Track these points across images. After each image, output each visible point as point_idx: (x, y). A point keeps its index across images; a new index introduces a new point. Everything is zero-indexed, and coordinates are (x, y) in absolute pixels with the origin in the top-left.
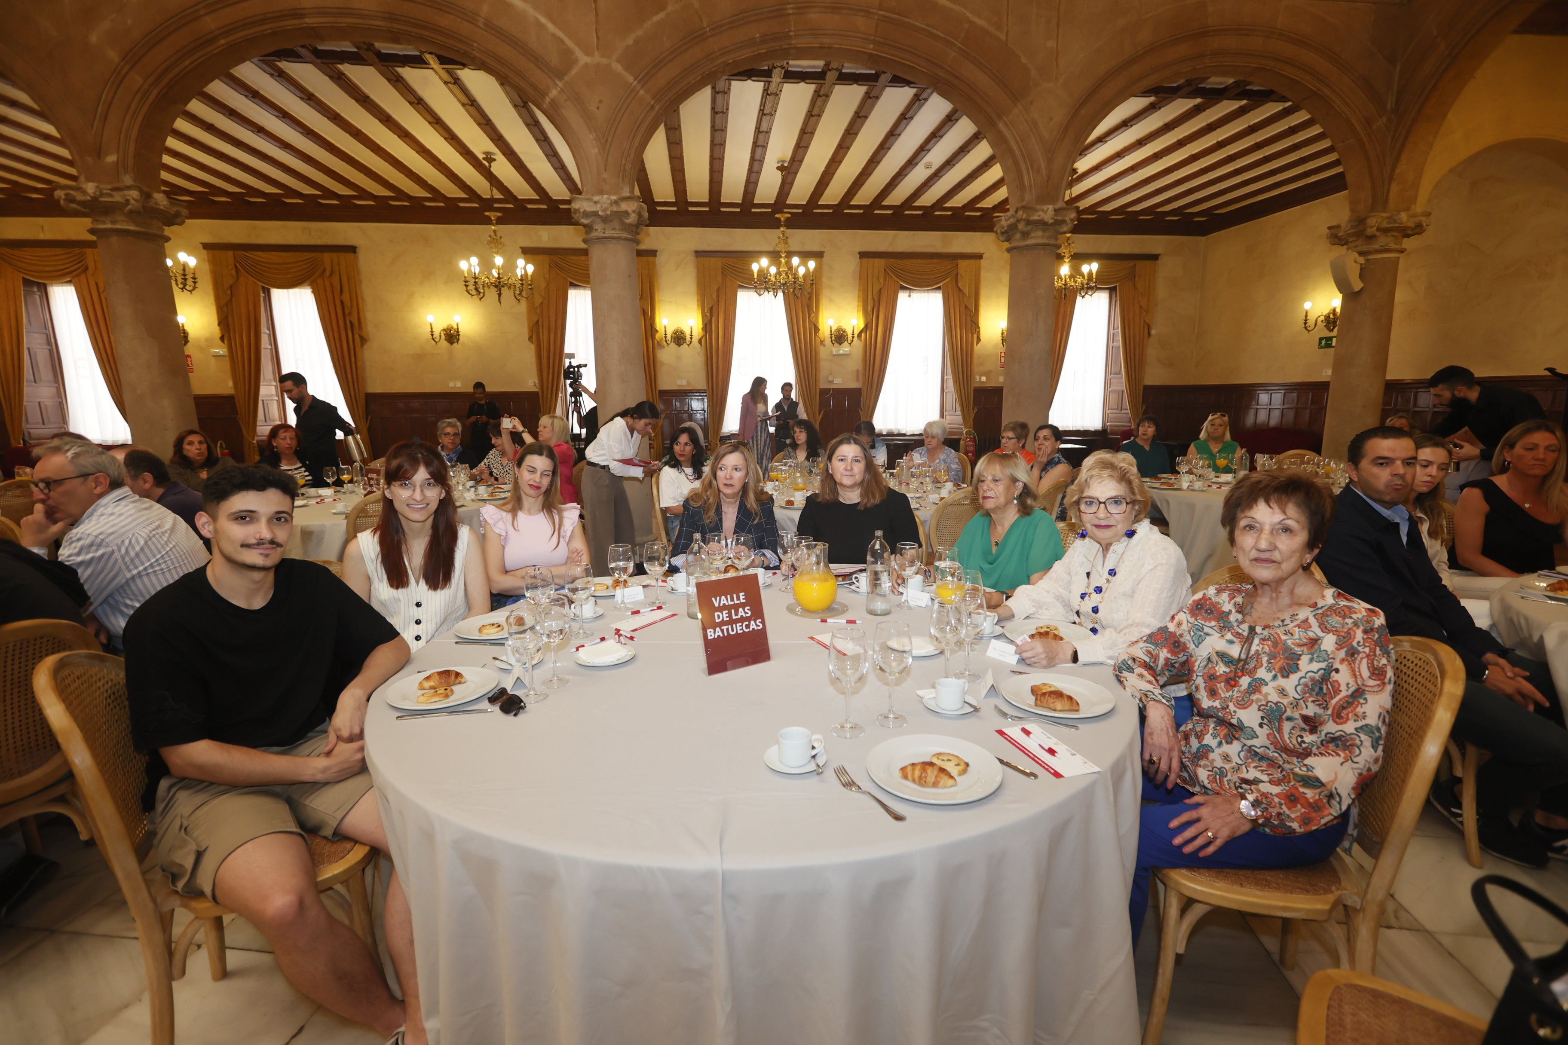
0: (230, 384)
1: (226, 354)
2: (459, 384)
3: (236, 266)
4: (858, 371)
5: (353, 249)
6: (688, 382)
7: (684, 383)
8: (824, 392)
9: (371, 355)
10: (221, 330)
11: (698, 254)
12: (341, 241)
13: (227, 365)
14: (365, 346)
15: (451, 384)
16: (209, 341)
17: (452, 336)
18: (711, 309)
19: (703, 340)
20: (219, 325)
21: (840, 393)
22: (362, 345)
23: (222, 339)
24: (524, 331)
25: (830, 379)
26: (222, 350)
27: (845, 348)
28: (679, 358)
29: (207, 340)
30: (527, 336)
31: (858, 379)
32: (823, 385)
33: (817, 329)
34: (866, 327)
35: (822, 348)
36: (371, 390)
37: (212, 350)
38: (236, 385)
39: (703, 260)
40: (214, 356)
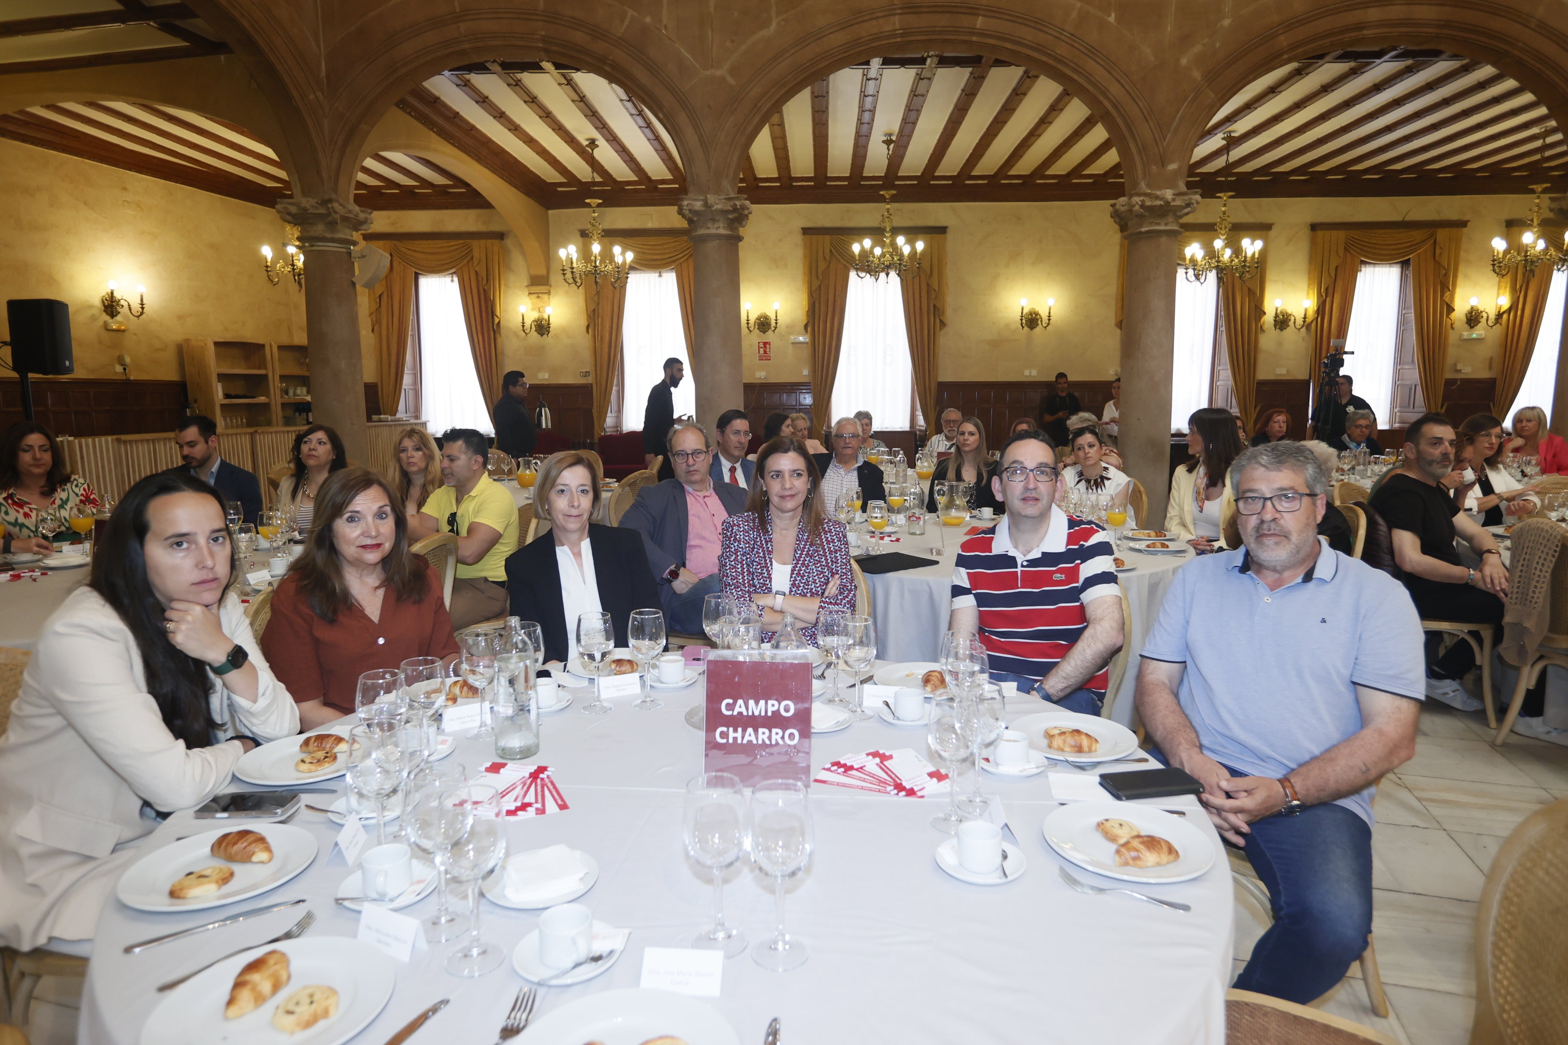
0: (806, 372)
1: (808, 341)
2: (1034, 373)
3: (831, 251)
4: (1491, 359)
5: (944, 230)
6: (1288, 371)
7: (1283, 371)
8: (1450, 383)
9: (946, 341)
10: (808, 315)
11: (1314, 228)
12: (931, 223)
13: (806, 352)
14: (942, 332)
15: (1027, 373)
16: (790, 328)
17: (1032, 320)
18: (1327, 289)
19: (1314, 323)
20: (807, 311)
21: (1469, 383)
22: (940, 330)
23: (806, 327)
24: (1108, 314)
25: (1459, 368)
26: (804, 338)
27: (1479, 332)
28: (1280, 344)
29: (787, 327)
30: (1113, 322)
31: (1490, 368)
32: (1449, 375)
33: (1451, 309)
34: (1510, 309)
35: (1451, 331)
36: (942, 378)
37: (792, 337)
38: (814, 370)
39: (1320, 233)
40: (793, 343)
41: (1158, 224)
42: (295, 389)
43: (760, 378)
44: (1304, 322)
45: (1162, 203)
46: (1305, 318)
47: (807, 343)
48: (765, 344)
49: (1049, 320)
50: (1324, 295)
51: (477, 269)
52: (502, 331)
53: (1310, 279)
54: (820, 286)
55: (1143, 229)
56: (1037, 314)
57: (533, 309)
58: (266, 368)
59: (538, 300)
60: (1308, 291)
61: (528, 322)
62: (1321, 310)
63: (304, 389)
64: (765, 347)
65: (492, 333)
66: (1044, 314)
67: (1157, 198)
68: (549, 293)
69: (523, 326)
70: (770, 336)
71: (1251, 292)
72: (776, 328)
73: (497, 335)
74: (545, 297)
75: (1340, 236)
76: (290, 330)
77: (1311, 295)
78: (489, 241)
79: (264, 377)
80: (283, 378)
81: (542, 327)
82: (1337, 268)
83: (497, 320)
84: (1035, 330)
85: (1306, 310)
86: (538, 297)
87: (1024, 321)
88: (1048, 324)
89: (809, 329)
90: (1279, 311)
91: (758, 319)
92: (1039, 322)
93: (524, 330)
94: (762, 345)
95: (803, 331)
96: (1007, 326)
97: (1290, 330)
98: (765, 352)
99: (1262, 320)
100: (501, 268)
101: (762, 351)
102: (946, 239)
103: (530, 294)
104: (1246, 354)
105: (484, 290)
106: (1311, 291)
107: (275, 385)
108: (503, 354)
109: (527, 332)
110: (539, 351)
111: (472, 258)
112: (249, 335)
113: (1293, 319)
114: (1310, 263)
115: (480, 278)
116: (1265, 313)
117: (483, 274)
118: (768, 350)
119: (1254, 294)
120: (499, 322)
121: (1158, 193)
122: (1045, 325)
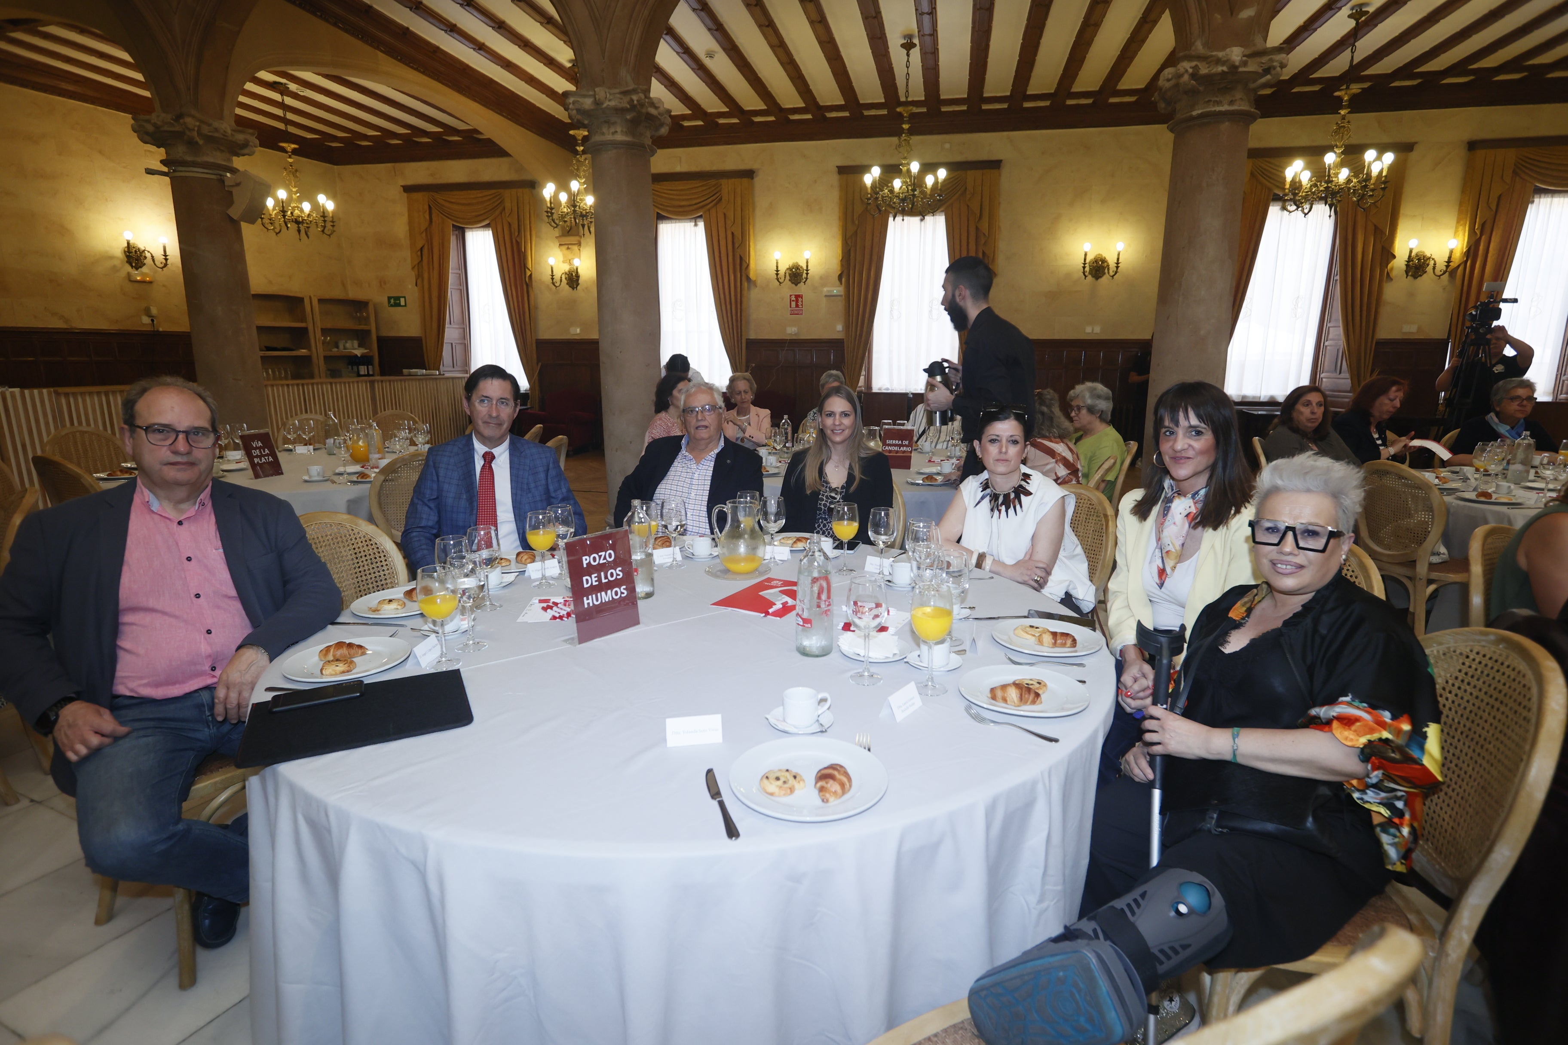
0: (840, 327)
1: (842, 293)
2: (1097, 329)
5: (995, 164)
6: (1419, 329)
7: (1413, 328)
10: (842, 265)
11: (1473, 146)
12: (984, 156)
13: (840, 306)
15: (1089, 330)
16: (824, 280)
17: (1096, 268)
18: (1483, 226)
19: (1461, 268)
20: (841, 260)
23: (840, 277)
26: (837, 290)
28: (1411, 295)
29: (821, 278)
37: (825, 289)
38: (847, 327)
39: (1480, 153)
40: (826, 296)
41: (1219, 103)
42: (346, 342)
43: (790, 334)
44: (1447, 266)
45: (1225, 69)
46: (1449, 261)
47: (841, 296)
48: (797, 297)
49: (1117, 267)
50: (1478, 232)
51: (509, 220)
52: (534, 283)
53: (1460, 212)
54: (856, 232)
55: (1194, 113)
56: (1104, 261)
57: (564, 262)
58: (306, 322)
59: (567, 252)
60: (1457, 228)
61: (558, 273)
62: (1471, 252)
63: (356, 343)
64: (797, 301)
65: (525, 286)
66: (1111, 260)
67: (1218, 61)
68: (579, 244)
69: (553, 279)
70: (802, 289)
71: (1378, 231)
72: (807, 279)
73: (530, 288)
74: (575, 248)
75: (1510, 155)
76: (344, 285)
77: (1461, 233)
78: (520, 190)
79: (304, 331)
80: (325, 331)
81: (573, 279)
82: (1500, 196)
83: (528, 273)
84: (1100, 280)
85: (1451, 252)
86: (568, 248)
87: (1087, 269)
88: (1116, 273)
89: (843, 280)
90: (1413, 254)
91: (790, 269)
92: (1106, 271)
93: (553, 284)
94: (793, 298)
95: (838, 282)
96: (1068, 275)
97: (1427, 279)
98: (797, 306)
99: (1390, 266)
100: (532, 218)
101: (793, 304)
102: (1000, 175)
103: (560, 245)
104: (1365, 308)
105: (516, 241)
106: (1461, 228)
107: (316, 338)
108: (536, 308)
109: (557, 285)
110: (571, 305)
111: (504, 209)
112: (294, 288)
113: (1432, 262)
114: (1463, 191)
115: (513, 230)
116: (1394, 257)
117: (515, 226)
118: (800, 303)
119: (1382, 233)
120: (531, 275)
121: (1221, 54)
122: (1112, 273)
